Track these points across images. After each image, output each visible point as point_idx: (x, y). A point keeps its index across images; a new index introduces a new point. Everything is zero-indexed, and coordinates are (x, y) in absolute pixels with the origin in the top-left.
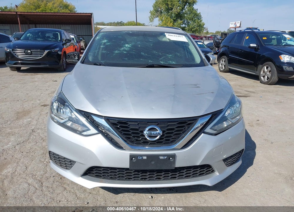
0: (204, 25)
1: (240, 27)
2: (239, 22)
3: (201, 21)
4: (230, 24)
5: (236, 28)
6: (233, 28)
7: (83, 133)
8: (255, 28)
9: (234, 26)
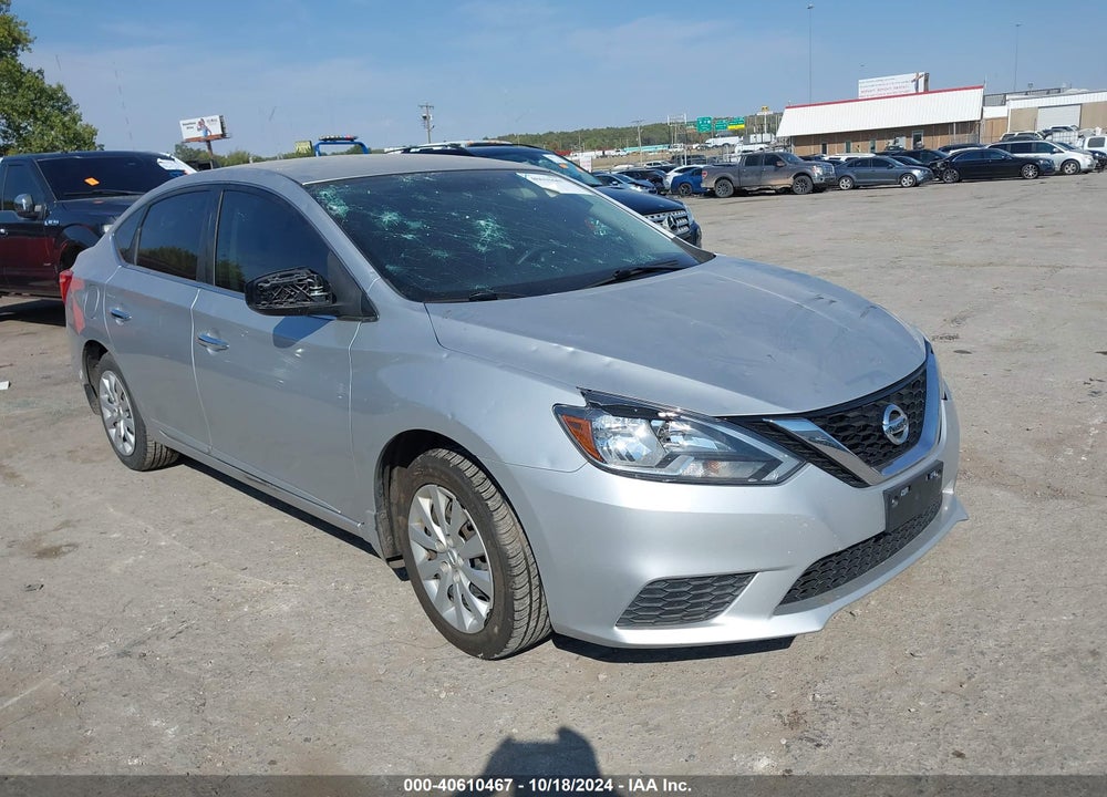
0: (94, 133)
1: (223, 136)
2: (213, 117)
3: (75, 120)
4: (184, 128)
5: (208, 142)
6: (198, 140)
7: (766, 479)
8: (347, 139)
9: (201, 134)
